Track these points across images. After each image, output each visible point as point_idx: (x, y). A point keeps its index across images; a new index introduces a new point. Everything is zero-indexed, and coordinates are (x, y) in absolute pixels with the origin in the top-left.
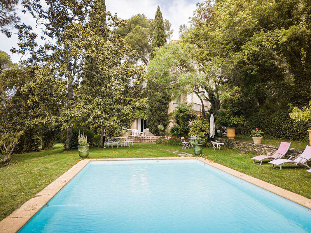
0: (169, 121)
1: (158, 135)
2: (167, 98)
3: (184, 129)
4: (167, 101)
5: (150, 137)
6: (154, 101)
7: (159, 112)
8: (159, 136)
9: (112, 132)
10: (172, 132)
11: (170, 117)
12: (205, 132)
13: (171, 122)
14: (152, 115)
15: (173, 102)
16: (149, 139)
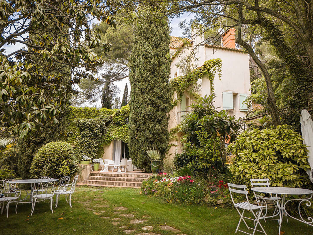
0: (170, 144)
1: (149, 170)
2: (167, 99)
3: (212, 157)
4: (166, 105)
5: (133, 176)
6: (141, 104)
7: (150, 124)
8: (152, 172)
9: (57, 165)
10: (179, 165)
11: (171, 137)
12: (294, 162)
13: (174, 145)
14: (138, 130)
15: (176, 109)
16: (130, 180)
